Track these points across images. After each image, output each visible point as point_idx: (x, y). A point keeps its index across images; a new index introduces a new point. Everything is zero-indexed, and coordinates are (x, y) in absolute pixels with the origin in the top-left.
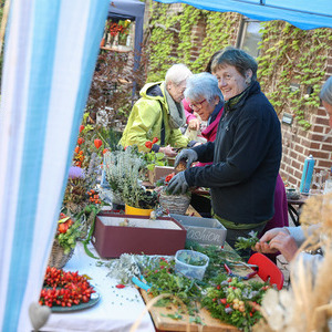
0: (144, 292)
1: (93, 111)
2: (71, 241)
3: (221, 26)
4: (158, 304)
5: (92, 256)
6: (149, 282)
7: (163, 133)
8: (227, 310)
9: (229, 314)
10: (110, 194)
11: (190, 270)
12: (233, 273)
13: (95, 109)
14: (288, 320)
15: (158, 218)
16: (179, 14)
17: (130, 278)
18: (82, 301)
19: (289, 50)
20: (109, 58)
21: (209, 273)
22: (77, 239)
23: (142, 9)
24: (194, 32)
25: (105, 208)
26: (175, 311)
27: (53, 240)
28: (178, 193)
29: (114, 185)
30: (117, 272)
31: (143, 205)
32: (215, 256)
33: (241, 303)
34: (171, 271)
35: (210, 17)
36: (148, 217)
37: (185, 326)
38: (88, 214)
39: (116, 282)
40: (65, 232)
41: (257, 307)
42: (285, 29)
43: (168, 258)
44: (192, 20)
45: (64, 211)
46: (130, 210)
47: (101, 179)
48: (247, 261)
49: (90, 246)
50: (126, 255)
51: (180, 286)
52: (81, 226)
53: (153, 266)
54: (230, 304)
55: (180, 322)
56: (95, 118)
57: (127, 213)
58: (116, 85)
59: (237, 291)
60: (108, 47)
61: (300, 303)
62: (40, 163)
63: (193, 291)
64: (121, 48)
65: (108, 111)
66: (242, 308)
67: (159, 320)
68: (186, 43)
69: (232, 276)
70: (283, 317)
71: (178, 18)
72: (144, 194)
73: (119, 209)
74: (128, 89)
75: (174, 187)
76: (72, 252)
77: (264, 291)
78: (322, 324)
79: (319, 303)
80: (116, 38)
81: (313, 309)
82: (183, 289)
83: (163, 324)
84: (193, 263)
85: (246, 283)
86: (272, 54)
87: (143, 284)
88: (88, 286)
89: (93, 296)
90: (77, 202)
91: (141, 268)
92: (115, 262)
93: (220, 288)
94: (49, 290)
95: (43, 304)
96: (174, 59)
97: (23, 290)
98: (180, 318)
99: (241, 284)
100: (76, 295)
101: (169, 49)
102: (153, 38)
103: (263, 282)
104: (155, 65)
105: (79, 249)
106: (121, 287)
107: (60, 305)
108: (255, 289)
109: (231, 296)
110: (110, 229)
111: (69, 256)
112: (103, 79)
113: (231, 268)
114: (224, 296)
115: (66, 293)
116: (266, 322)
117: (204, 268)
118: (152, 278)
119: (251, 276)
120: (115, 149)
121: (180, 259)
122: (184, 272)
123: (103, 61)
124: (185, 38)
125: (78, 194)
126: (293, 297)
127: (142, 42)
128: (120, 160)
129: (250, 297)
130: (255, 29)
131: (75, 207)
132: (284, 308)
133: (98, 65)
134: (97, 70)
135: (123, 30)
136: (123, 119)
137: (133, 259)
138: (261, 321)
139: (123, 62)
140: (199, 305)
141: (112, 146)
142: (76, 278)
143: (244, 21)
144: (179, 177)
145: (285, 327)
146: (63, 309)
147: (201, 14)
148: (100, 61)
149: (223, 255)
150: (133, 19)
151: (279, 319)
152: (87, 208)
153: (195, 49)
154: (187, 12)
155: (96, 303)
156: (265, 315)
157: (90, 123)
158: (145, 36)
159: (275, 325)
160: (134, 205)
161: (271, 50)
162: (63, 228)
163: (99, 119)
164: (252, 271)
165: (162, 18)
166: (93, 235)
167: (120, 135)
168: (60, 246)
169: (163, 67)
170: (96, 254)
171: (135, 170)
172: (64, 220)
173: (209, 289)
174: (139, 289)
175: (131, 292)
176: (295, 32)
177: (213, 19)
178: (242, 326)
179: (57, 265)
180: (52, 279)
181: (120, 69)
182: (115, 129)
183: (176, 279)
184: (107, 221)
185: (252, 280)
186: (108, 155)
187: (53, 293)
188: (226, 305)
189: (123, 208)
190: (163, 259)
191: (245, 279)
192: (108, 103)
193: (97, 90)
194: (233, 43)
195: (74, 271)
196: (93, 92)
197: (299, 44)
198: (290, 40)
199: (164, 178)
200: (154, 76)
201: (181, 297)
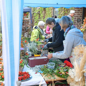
0: (41, 74)
1: (23, 34)
2: (23, 65)
3: (49, 10)
4: (45, 76)
5: (28, 67)
6: (42, 71)
7: (40, 37)
8: (61, 74)
9: (62, 75)
10: (30, 53)
11: (51, 67)
12: (61, 66)
13: (24, 33)
14: (75, 75)
15: (42, 56)
16: (39, 9)
17: (38, 71)
18: (28, 78)
19: (65, 13)
20: (25, 21)
21: (56, 67)
22: (24, 64)
23: (31, 9)
24: (43, 12)
25: (30, 56)
26: (49, 77)
27: (19, 65)
28: (45, 50)
29: (31, 50)
30: (35, 70)
31: (38, 54)
32: (56, 63)
33: (64, 72)
34: (47, 68)
35: (46, 9)
36: (40, 56)
37: (52, 80)
38: (26, 58)
39: (35, 72)
40: (21, 63)
41: (67, 73)
42: (63, 9)
43: (46, 65)
44: (42, 10)
45: (21, 58)
46: (35, 55)
47: (28, 49)
48: (63, 63)
49: (28, 65)
50: (36, 66)
51: (49, 71)
52: (25, 61)
53: (43, 67)
54: (61, 73)
55: (51, 79)
56: (24, 36)
57: (35, 56)
58: (27, 27)
59: (62, 70)
60: (24, 19)
61: (77, 71)
62: (13, 49)
63: (53, 72)
64: (27, 19)
65: (27, 33)
66: (64, 74)
67: (46, 79)
68: (42, 15)
69: (61, 67)
70: (74, 75)
71: (39, 10)
72: (38, 51)
73: (33, 55)
74: (30, 28)
75: (44, 49)
76: (24, 67)
77: (69, 69)
78: (83, 75)
79: (81, 70)
80: (26, 17)
81: (80, 72)
82: (50, 72)
83: (47, 80)
84: (51, 65)
85: (64, 68)
86: (61, 15)
87: (41, 72)
88: (29, 74)
89: (30, 76)
90: (23, 56)
91: (40, 68)
92: (34, 68)
93: (58, 70)
94: (20, 77)
95: (19, 80)
96: (40, 19)
97: (14, 78)
98: (51, 78)
99: (63, 68)
100: (26, 77)
101: (38, 17)
102: (34, 15)
103: (68, 67)
105: (25, 66)
106: (36, 73)
107: (23, 80)
108: (66, 69)
110: (31, 60)
111: (23, 68)
112: (24, 26)
113: (60, 65)
114: (60, 71)
115: (24, 77)
116: (70, 76)
117: (54, 66)
118: (43, 70)
119: (65, 66)
120: (30, 42)
121: (49, 65)
122: (50, 68)
123: (24, 23)
124: (41, 14)
125: (23, 54)
126: (75, 70)
127: (32, 17)
128: (31, 45)
129: (66, 71)
130: (57, 10)
131: (23, 57)
132: (74, 73)
133: (23, 24)
134: (23, 25)
135: (27, 15)
136: (30, 34)
137: (38, 66)
138: (69, 76)
139: (28, 22)
140: (54, 75)
141: (29, 42)
142: (26, 73)
143: (54, 8)
144: (45, 46)
145: (75, 77)
146: (24, 80)
147: (44, 8)
148: (23, 22)
149: (58, 62)
150: (29, 12)
152: (26, 57)
153: (44, 16)
154: (41, 8)
155: (31, 78)
156: (70, 75)
157: (23, 37)
158: (32, 15)
159: (72, 77)
160: (36, 54)
161: (61, 14)
162: (21, 62)
163: (25, 35)
164: (65, 65)
165: (35, 10)
166: (28, 62)
167: (30, 38)
168: (21, 66)
169: (37, 22)
171: (35, 46)
172: (21, 60)
173: (56, 70)
174: (40, 73)
175: (39, 74)
176: (66, 9)
177: (47, 9)
178: (65, 77)
179: (21, 71)
180: (20, 74)
181: (28, 23)
182: (29, 37)
183: (48, 69)
185: (65, 67)
186: (28, 44)
187: (21, 77)
188: (60, 73)
189: (34, 55)
190: (45, 65)
191: (64, 67)
192: (27, 32)
193: (24, 29)
194: (52, 14)
195: (25, 71)
196: (23, 30)
197: (67, 12)
198: (65, 11)
199: (42, 47)
200: (36, 24)
201: (50, 73)
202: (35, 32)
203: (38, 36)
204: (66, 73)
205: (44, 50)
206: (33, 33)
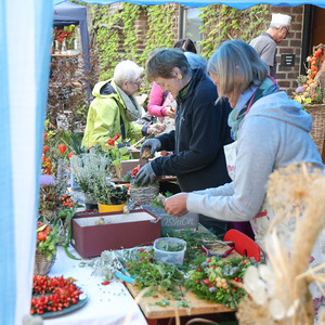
0: (129, 285)
1: (52, 117)
2: (51, 247)
3: (161, 17)
4: (145, 296)
5: (74, 258)
6: (132, 274)
7: (123, 129)
8: (211, 289)
9: (214, 293)
10: (82, 196)
11: (169, 257)
12: (211, 252)
13: (55, 114)
14: (271, 293)
15: (131, 212)
16: (120, 11)
17: (114, 274)
18: (71, 303)
19: (230, 29)
20: (59, 64)
21: (189, 257)
22: (57, 245)
23: (84, 12)
24: (137, 26)
25: (79, 210)
26: (161, 298)
27: (35, 249)
28: (146, 185)
29: (84, 187)
30: (100, 270)
31: (115, 201)
32: (192, 239)
33: (224, 280)
34: (152, 260)
35: (150, 10)
36: (122, 212)
37: (173, 312)
38: (63, 219)
39: (102, 279)
40: (44, 240)
41: (240, 285)
42: (223, 11)
43: (147, 248)
44: (133, 15)
45: (40, 219)
46: (103, 208)
47: (71, 182)
48: (222, 239)
49: (71, 249)
50: (106, 253)
51: (162, 273)
52: (59, 231)
53: (134, 259)
54: (214, 283)
55: (169, 308)
56: (56, 123)
57: (101, 211)
58: (70, 88)
59: (218, 270)
60: (57, 54)
61: (280, 275)
62: (11, 180)
63: (176, 277)
64: (69, 53)
65: (66, 114)
66: (225, 285)
67: (148, 310)
68: (131, 38)
69: (210, 256)
70: (266, 290)
71: (120, 15)
72: (114, 191)
73: (92, 208)
74: (83, 91)
75: (142, 178)
76: (54, 257)
77: (244, 265)
78: (304, 291)
79: (298, 272)
80: (64, 44)
81: (293, 279)
82: (166, 277)
83: (152, 313)
84: (171, 249)
85: (225, 260)
86: (215, 36)
87: (127, 277)
88: (75, 288)
89: (81, 297)
90: (51, 209)
91: (122, 263)
92: (97, 260)
93: (201, 269)
94: (38, 298)
95: (35, 313)
96: (122, 55)
97: (14, 304)
98: (168, 304)
99: (220, 263)
100: (64, 298)
101: (115, 46)
102: (99, 38)
103: (241, 257)
104: (105, 64)
105: (60, 254)
106: (106, 283)
107: (52, 311)
108: (235, 265)
109: (212, 276)
110: (87, 229)
111: (52, 262)
112: (57, 84)
113: (209, 248)
114: (206, 276)
115: (55, 297)
116: (249, 297)
117: (183, 252)
118: (135, 270)
119: (228, 253)
120: (79, 152)
121: (159, 247)
122: (164, 259)
123: (56, 68)
124: (130, 33)
125: (51, 202)
126: (272, 270)
127: (88, 45)
128: (86, 162)
129: (231, 273)
130: (195, 15)
131: (50, 214)
132: (265, 282)
133: (51, 73)
134: (51, 77)
135: (69, 35)
136: (82, 119)
137: (113, 255)
138: (246, 298)
139: (73, 66)
140: (183, 289)
141: (76, 149)
142: (62, 283)
143: (183, 9)
144: (146, 168)
145: (269, 300)
146: (55, 314)
147: (141, 8)
148: (53, 68)
149: (199, 236)
150: (77, 23)
151: (262, 293)
152: (62, 213)
153: (141, 42)
154: (127, 8)
155: (85, 303)
156: (249, 291)
157: (51, 129)
158: (91, 37)
159: (260, 299)
160: (106, 203)
161: (213, 32)
162: (41, 235)
163: (59, 123)
164: (229, 248)
165: (104, 17)
166: (71, 238)
167: (82, 135)
168: (43, 254)
169: (113, 64)
170: (78, 256)
171: (102, 169)
172: (42, 228)
173: (191, 272)
174: (124, 283)
175: (117, 286)
176: (233, 12)
177: (153, 12)
178: (228, 302)
179: (42, 273)
180: (40, 287)
181: (72, 72)
182: (76, 131)
183: (158, 267)
184: (83, 222)
185: (231, 257)
186: (74, 158)
187: (43, 300)
188: (209, 285)
189: (96, 206)
190: (142, 251)
191: (223, 257)
192: (66, 107)
193: (54, 96)
194: (176, 31)
195: (59, 276)
196: (51, 99)
197: (238, 22)
198: (229, 21)
199: (131, 172)
200: (106, 74)
201: (165, 284)
202: (102, 110)
203: (114, 125)
204: (234, 282)
205: (139, 184)
206: (95, 113)
